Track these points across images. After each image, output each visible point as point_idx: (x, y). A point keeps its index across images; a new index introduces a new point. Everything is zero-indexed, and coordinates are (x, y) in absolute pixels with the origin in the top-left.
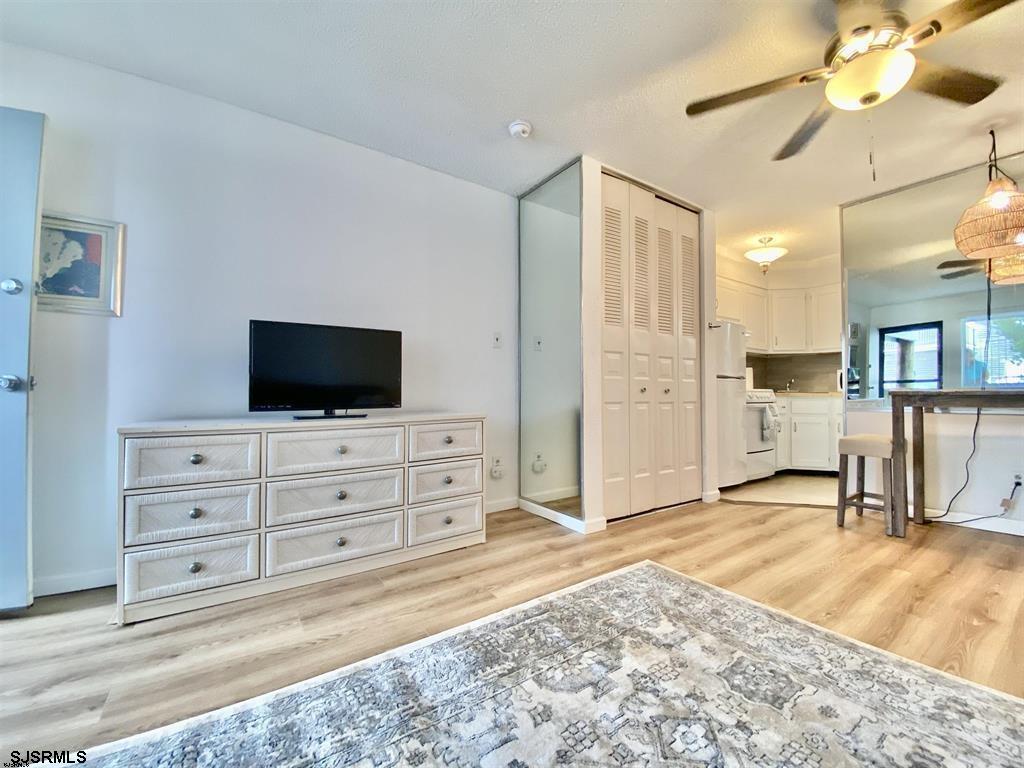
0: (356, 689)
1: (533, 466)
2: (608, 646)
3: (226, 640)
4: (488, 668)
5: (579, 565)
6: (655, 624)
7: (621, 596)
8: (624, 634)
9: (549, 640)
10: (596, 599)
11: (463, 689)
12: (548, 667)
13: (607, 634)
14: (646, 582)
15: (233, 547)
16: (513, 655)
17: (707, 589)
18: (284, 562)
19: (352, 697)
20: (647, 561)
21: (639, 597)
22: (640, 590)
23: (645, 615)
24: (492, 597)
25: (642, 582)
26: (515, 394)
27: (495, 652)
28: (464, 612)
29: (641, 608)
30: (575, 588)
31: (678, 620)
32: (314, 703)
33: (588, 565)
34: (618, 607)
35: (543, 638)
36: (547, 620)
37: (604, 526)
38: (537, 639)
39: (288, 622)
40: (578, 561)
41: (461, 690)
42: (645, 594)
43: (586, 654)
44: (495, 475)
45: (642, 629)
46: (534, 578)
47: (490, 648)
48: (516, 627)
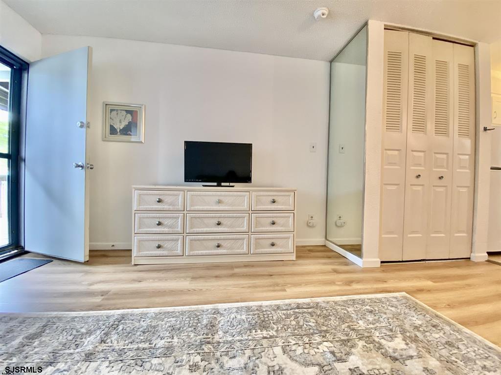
0: (191, 318)
1: (336, 223)
2: (344, 342)
3: (160, 279)
4: (259, 331)
5: (349, 285)
6: (390, 339)
7: (371, 312)
8: (360, 339)
9: (305, 326)
10: (351, 309)
11: (239, 338)
12: (294, 342)
13: (347, 335)
14: (396, 307)
15: (172, 240)
16: (278, 328)
17: (449, 324)
18: (193, 251)
19: (187, 322)
20: (404, 294)
21: (384, 316)
22: (387, 311)
23: (384, 331)
24: (285, 290)
25: (392, 306)
26: (324, 179)
27: (269, 322)
28: (265, 294)
29: (384, 324)
30: (338, 298)
31: (411, 342)
32: (172, 319)
33: (355, 286)
34: (365, 318)
35: (301, 323)
36: (310, 313)
37: (379, 265)
38: (298, 323)
39: (185, 278)
40: (349, 282)
41: (238, 338)
42: (391, 316)
43: (325, 343)
44: (309, 224)
45: (377, 339)
46: (315, 286)
47: (267, 319)
48: (289, 312)
